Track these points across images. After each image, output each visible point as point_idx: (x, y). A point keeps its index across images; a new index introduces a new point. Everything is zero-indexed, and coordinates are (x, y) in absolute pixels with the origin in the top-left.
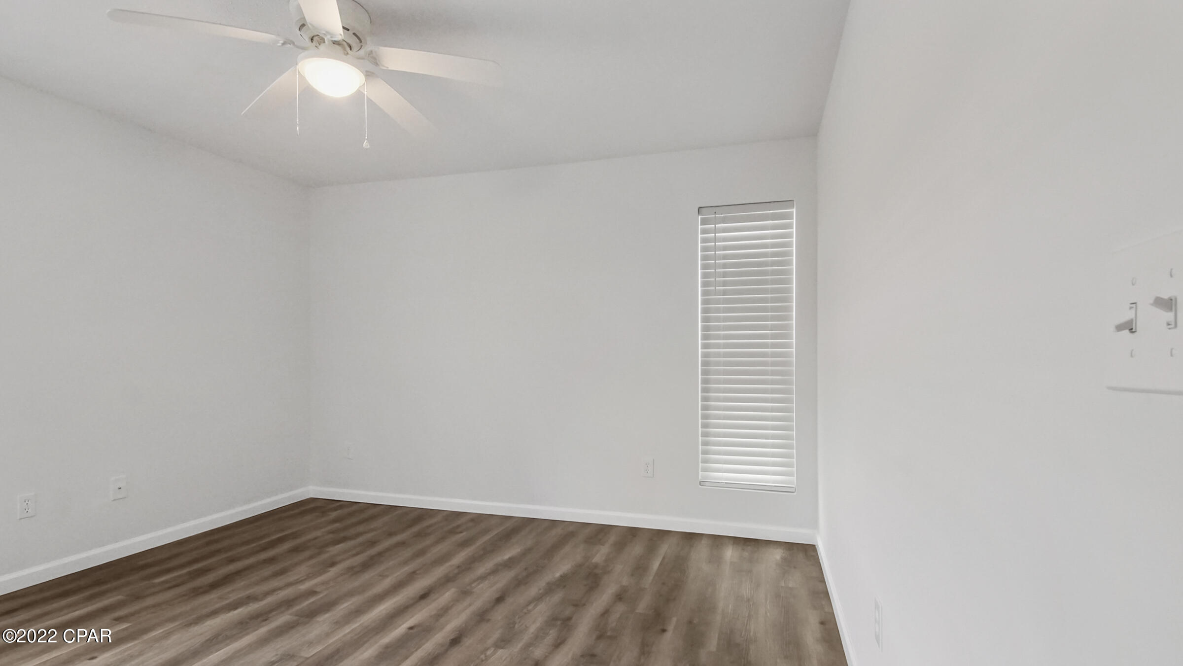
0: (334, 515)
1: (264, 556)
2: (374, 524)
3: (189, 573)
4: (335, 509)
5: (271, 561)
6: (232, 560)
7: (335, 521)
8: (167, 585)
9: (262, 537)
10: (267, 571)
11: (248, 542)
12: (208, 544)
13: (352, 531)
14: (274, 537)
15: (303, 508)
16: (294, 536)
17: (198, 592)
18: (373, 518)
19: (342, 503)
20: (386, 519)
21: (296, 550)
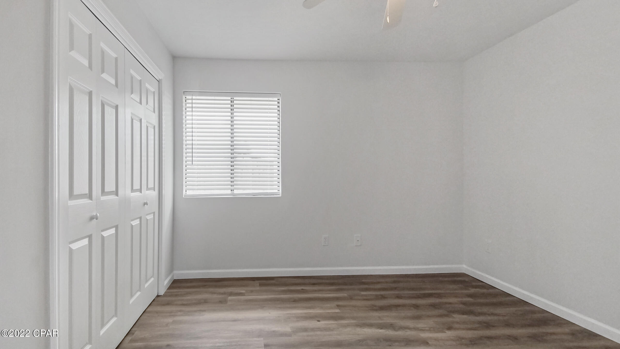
0: (472, 291)
1: (414, 301)
2: (499, 311)
3: (377, 296)
4: (476, 287)
5: (416, 307)
6: (398, 297)
7: (470, 296)
8: (365, 298)
9: (421, 289)
10: (410, 313)
11: (413, 289)
12: (394, 282)
13: (478, 309)
14: (427, 292)
15: (456, 279)
16: (439, 296)
17: (374, 308)
18: (501, 304)
19: (484, 284)
20: (513, 309)
21: (434, 306)
